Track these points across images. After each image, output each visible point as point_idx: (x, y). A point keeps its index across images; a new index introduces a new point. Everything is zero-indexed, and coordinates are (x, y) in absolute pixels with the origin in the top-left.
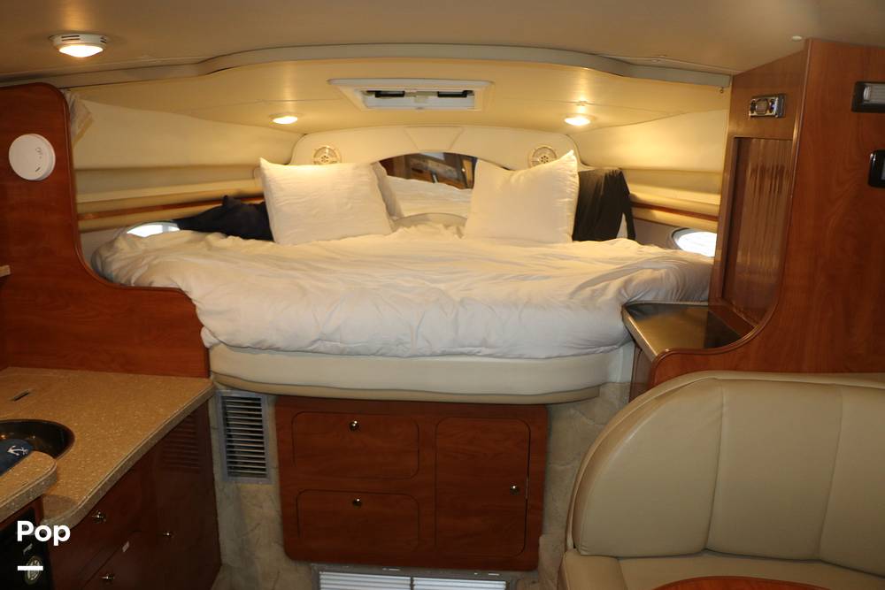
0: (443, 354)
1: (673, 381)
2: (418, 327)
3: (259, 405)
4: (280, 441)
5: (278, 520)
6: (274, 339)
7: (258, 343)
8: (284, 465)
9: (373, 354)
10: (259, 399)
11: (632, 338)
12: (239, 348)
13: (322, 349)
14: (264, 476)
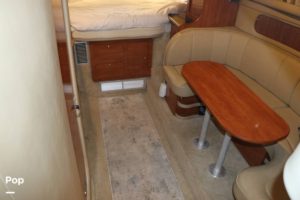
0: (130, 28)
1: (182, 30)
2: (126, 22)
3: (85, 45)
4: (91, 53)
5: (91, 72)
6: (92, 28)
7: (88, 29)
8: (92, 59)
9: (115, 29)
10: (85, 44)
11: (171, 22)
12: (82, 31)
13: (103, 29)
14: (87, 62)
